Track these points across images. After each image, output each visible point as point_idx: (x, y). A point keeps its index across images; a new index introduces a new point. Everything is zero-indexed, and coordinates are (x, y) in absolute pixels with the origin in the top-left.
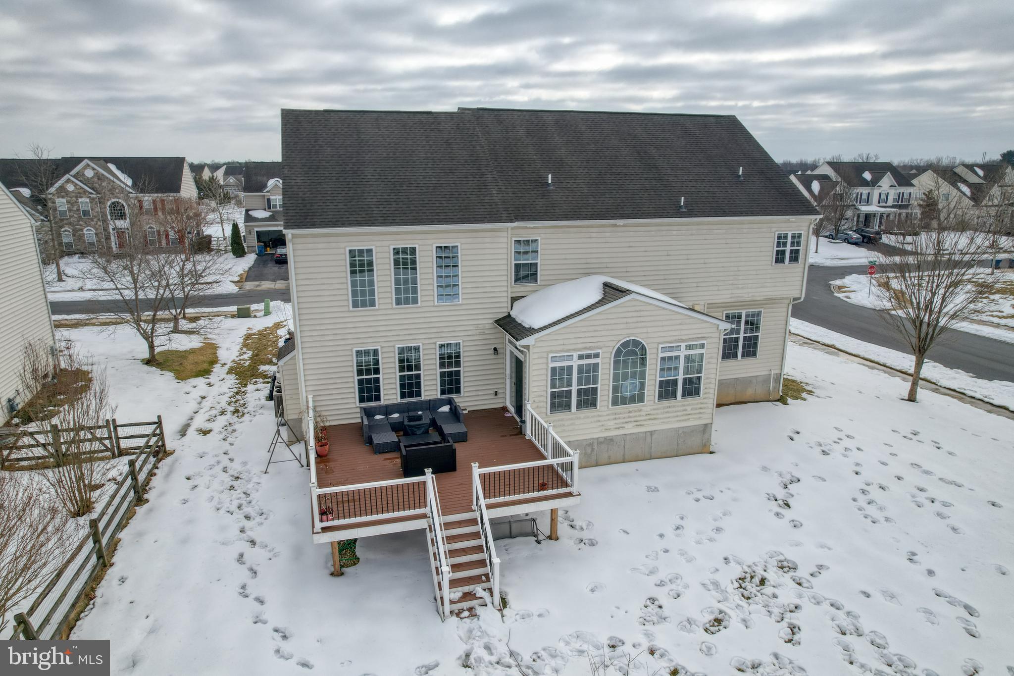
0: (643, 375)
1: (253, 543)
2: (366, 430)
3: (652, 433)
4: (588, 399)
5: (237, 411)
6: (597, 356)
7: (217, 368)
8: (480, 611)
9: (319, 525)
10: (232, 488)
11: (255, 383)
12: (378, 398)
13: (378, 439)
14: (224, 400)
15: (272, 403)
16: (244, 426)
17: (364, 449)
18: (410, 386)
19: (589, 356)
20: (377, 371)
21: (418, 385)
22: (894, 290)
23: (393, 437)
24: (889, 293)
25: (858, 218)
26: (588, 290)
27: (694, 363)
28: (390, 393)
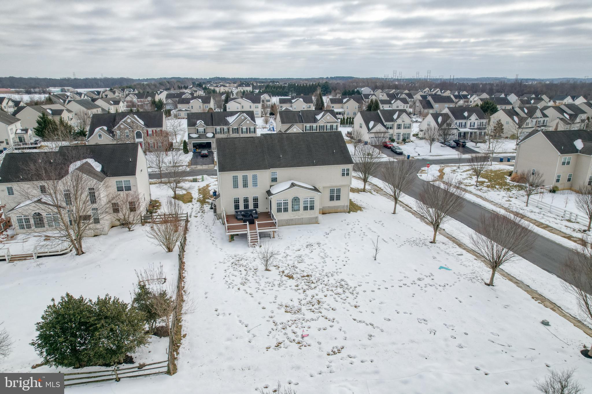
0: (299, 205)
1: (213, 237)
2: (236, 215)
3: (302, 218)
4: (286, 210)
5: (202, 212)
6: (288, 200)
7: (193, 200)
8: (256, 247)
9: (227, 231)
10: (206, 228)
11: (206, 205)
12: (239, 209)
13: (238, 217)
14: (198, 209)
15: (213, 210)
16: (205, 215)
17: (236, 219)
18: (246, 206)
19: (286, 200)
20: (239, 203)
21: (248, 206)
22: (443, 172)
23: (242, 217)
24: (439, 174)
25: (460, 134)
26: (288, 184)
27: (312, 202)
28: (242, 207)
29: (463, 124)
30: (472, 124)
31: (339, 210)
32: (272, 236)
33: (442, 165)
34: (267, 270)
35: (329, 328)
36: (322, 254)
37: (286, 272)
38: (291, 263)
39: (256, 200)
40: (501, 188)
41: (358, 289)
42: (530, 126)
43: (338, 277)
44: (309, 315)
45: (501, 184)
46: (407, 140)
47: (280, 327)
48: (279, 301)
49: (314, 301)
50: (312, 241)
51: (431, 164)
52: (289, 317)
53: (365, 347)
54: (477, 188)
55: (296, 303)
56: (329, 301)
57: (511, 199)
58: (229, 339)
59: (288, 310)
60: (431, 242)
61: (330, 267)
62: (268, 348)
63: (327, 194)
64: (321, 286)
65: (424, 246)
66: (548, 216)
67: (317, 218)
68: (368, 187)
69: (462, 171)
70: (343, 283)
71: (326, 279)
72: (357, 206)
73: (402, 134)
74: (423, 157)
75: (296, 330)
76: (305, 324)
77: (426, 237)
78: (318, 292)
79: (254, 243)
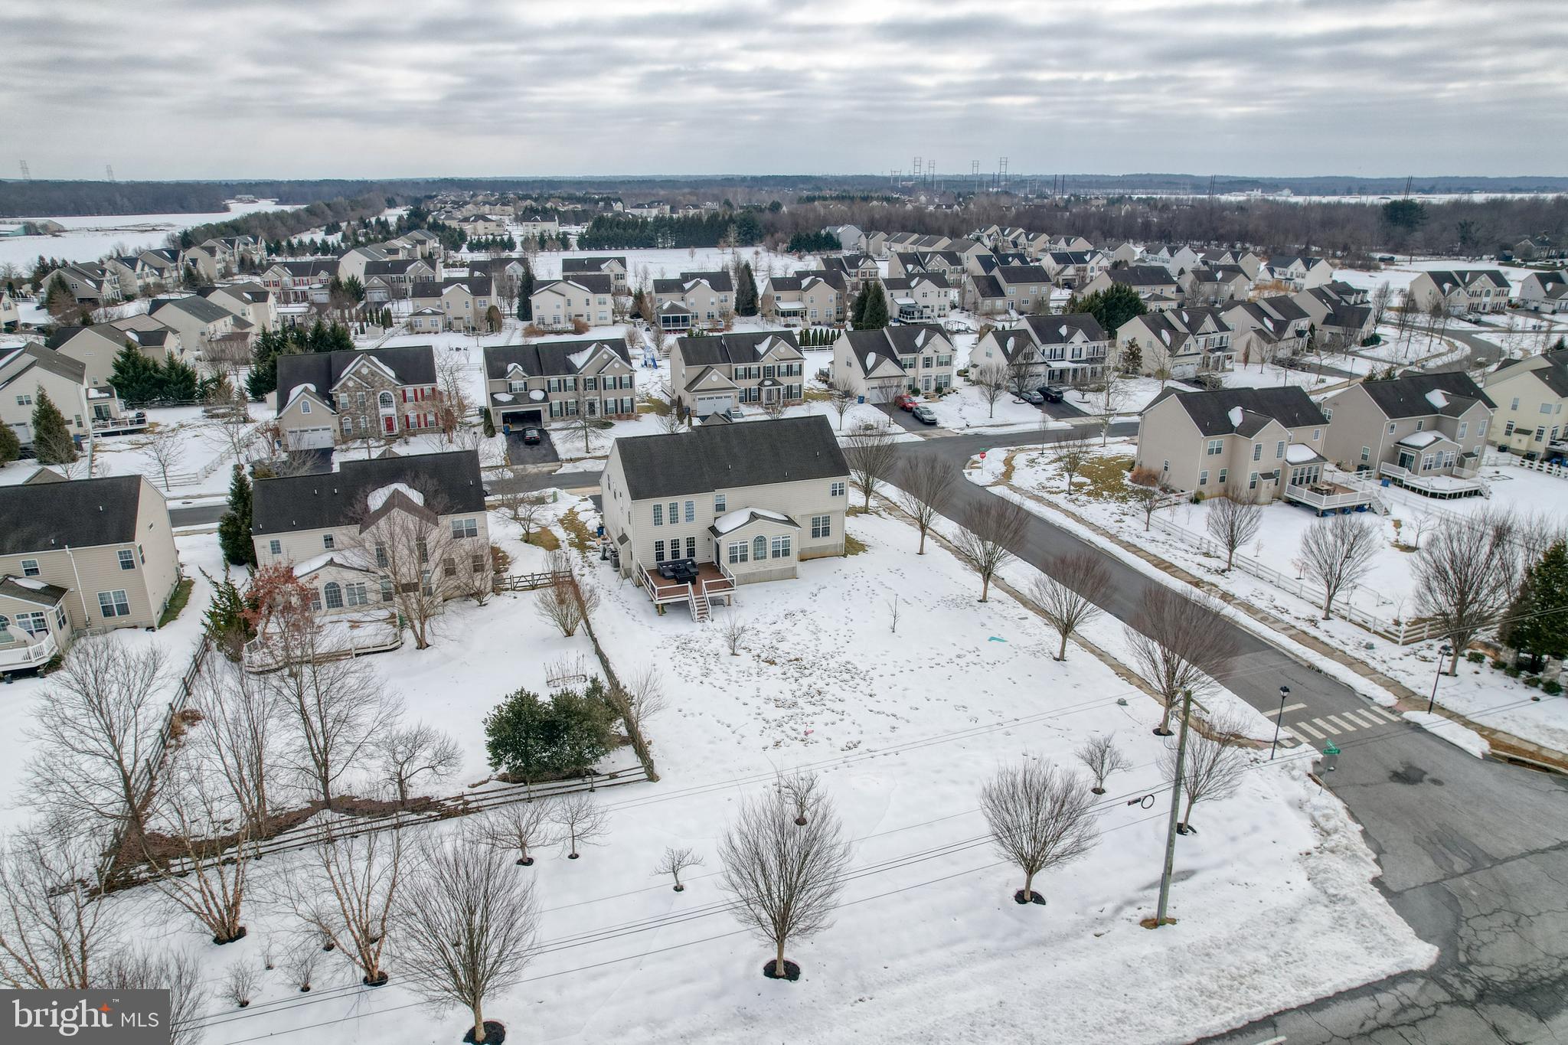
0: (765, 548)
1: (630, 609)
2: (660, 571)
3: (771, 570)
4: (744, 559)
5: (590, 566)
6: (747, 542)
7: (561, 543)
8: (707, 620)
9: (650, 599)
11: (590, 552)
12: (664, 559)
14: (580, 560)
15: (610, 562)
18: (675, 554)
19: (744, 542)
20: (663, 548)
21: (679, 553)
22: (1011, 465)
23: (672, 574)
24: (1003, 469)
25: (1052, 374)
26: (744, 516)
27: (786, 543)
28: (668, 557)
29: (1059, 352)
30: (1077, 352)
31: (828, 552)
32: (726, 602)
33: (1012, 448)
34: (733, 654)
35: (838, 722)
36: (812, 628)
37: (764, 656)
38: (767, 642)
39: (691, 542)
40: (1111, 497)
41: (872, 673)
42: (1192, 351)
43: (842, 659)
44: (809, 709)
45: (1112, 489)
46: (945, 390)
47: (774, 724)
48: (764, 694)
49: (813, 691)
50: (792, 607)
51: (991, 447)
52: (782, 712)
53: (887, 740)
54: (1069, 497)
55: (788, 696)
56: (834, 690)
57: (1124, 518)
58: (711, 742)
59: (779, 703)
60: (980, 601)
61: (827, 646)
62: (765, 748)
63: (807, 527)
64: (818, 673)
65: (968, 608)
66: (1176, 548)
67: (794, 569)
68: (872, 503)
69: (1047, 461)
70: (849, 666)
71: (824, 662)
72: (857, 543)
73: (934, 377)
74: (976, 430)
75: (795, 727)
76: (805, 719)
77: (973, 593)
78: (817, 680)
79: (703, 615)
